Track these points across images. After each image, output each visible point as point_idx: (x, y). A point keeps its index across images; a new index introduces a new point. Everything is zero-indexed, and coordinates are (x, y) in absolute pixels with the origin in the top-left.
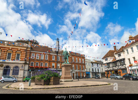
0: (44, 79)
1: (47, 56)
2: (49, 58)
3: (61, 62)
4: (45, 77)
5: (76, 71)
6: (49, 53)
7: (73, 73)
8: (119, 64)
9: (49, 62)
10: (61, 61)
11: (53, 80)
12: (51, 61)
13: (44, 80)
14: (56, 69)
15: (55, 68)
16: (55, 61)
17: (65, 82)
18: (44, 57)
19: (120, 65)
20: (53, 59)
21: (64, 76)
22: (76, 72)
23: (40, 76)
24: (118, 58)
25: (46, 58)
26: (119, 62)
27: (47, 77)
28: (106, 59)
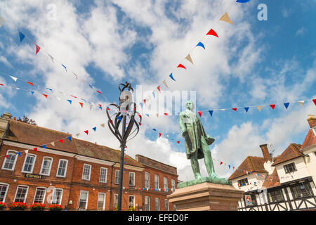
1: (63, 164)
2: (71, 174)
3: (111, 188)
6: (72, 155)
8: (290, 194)
9: (68, 184)
10: (109, 185)
12: (77, 183)
16: (92, 184)
18: (54, 168)
19: (295, 200)
20: (84, 178)
24: (284, 177)
25: (61, 172)
26: (288, 189)
28: (243, 180)
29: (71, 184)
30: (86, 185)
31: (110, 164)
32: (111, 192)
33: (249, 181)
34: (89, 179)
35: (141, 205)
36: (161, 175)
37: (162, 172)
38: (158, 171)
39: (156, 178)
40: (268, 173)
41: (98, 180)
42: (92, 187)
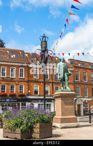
0: (21, 128)
1: (22, 71)
2: (27, 75)
3: (52, 83)
4: (22, 124)
5: (84, 99)
7: (77, 103)
9: (26, 82)
10: (51, 81)
11: (38, 129)
12: (32, 81)
13: (22, 130)
14: (42, 97)
15: (39, 96)
16: (40, 81)
17: (62, 128)
18: (17, 73)
20: (35, 77)
21: (60, 117)
22: (84, 102)
23: (13, 122)
25: (21, 75)
27: (27, 124)
29: (28, 81)
34: (38, 78)
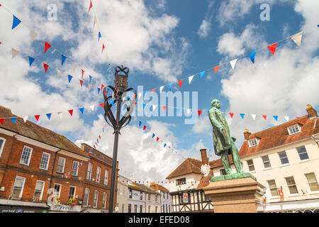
2: (7, 155)
3: (52, 177)
9: (2, 167)
10: (50, 174)
12: (14, 168)
15: (22, 200)
16: (31, 170)
20: (22, 162)
28: (181, 180)
29: (6, 168)
30: (24, 171)
31: (54, 150)
32: (51, 181)
33: (187, 180)
34: (28, 164)
35: (81, 197)
36: (104, 167)
37: (105, 164)
38: (101, 162)
39: (99, 170)
40: (203, 174)
41: (38, 166)
42: (31, 173)
